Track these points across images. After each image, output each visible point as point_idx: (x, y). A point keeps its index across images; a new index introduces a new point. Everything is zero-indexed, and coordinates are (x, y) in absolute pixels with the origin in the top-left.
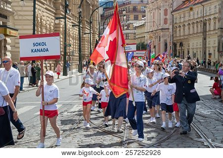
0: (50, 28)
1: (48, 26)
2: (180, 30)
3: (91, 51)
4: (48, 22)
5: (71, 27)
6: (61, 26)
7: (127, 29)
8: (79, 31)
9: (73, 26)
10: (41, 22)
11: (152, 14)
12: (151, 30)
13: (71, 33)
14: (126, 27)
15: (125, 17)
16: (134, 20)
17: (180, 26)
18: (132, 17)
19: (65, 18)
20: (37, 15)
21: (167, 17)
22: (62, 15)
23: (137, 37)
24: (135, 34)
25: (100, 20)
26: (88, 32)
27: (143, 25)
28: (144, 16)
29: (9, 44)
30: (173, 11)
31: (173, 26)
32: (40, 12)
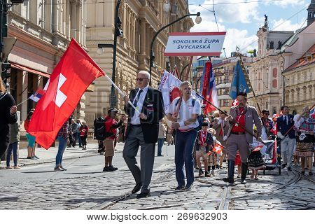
1: (129, 83)
2: (293, 95)
7: (225, 94)
10: (121, 77)
11: (257, 75)
14: (223, 91)
15: (223, 77)
17: (293, 90)
20: (117, 68)
21: (277, 78)
29: (83, 101)
30: (285, 71)
31: (284, 90)
32: (120, 65)
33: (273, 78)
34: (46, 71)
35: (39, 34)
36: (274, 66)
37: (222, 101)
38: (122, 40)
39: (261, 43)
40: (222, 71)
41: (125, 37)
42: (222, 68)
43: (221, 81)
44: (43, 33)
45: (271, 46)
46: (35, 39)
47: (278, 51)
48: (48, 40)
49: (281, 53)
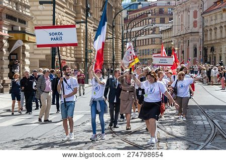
2: (211, 34)
3: (114, 57)
5: (92, 31)
6: (82, 31)
7: (152, 33)
9: (94, 30)
11: (180, 17)
12: (179, 34)
13: (92, 38)
14: (151, 32)
15: (150, 20)
16: (160, 23)
17: (211, 30)
18: (158, 20)
19: (86, 22)
20: (57, 19)
21: (197, 19)
22: (83, 19)
23: (163, 41)
24: (161, 38)
25: (123, 23)
26: (111, 36)
27: (171, 28)
28: (171, 19)
29: (27, 51)
30: (204, 13)
31: (203, 29)
32: (60, 16)
33: (194, 20)
36: (195, 9)
37: (150, 40)
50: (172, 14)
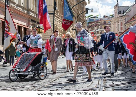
0: (61, 30)
1: (60, 30)
4: (60, 28)
5: (72, 30)
8: (76, 33)
9: (73, 30)
10: (57, 27)
11: (114, 25)
14: (100, 32)
15: (100, 26)
18: (103, 27)
21: (122, 26)
30: (126, 23)
32: (56, 22)
33: (121, 26)
34: (25, 25)
35: (22, 9)
36: (121, 21)
38: (57, 11)
39: (115, 11)
40: (99, 23)
41: (58, 10)
42: (99, 22)
43: (99, 28)
44: (24, 9)
45: (120, 13)
46: (20, 11)
47: (123, 15)
48: (26, 12)
49: (124, 15)
50: (110, 24)
